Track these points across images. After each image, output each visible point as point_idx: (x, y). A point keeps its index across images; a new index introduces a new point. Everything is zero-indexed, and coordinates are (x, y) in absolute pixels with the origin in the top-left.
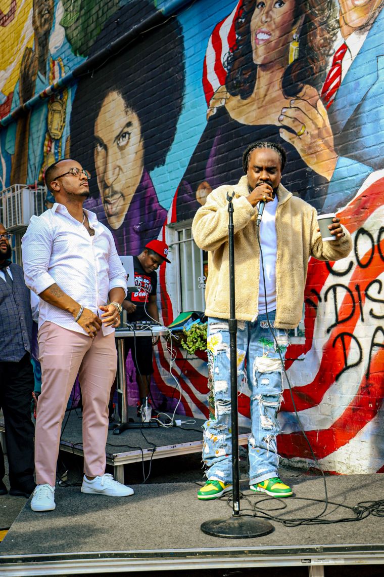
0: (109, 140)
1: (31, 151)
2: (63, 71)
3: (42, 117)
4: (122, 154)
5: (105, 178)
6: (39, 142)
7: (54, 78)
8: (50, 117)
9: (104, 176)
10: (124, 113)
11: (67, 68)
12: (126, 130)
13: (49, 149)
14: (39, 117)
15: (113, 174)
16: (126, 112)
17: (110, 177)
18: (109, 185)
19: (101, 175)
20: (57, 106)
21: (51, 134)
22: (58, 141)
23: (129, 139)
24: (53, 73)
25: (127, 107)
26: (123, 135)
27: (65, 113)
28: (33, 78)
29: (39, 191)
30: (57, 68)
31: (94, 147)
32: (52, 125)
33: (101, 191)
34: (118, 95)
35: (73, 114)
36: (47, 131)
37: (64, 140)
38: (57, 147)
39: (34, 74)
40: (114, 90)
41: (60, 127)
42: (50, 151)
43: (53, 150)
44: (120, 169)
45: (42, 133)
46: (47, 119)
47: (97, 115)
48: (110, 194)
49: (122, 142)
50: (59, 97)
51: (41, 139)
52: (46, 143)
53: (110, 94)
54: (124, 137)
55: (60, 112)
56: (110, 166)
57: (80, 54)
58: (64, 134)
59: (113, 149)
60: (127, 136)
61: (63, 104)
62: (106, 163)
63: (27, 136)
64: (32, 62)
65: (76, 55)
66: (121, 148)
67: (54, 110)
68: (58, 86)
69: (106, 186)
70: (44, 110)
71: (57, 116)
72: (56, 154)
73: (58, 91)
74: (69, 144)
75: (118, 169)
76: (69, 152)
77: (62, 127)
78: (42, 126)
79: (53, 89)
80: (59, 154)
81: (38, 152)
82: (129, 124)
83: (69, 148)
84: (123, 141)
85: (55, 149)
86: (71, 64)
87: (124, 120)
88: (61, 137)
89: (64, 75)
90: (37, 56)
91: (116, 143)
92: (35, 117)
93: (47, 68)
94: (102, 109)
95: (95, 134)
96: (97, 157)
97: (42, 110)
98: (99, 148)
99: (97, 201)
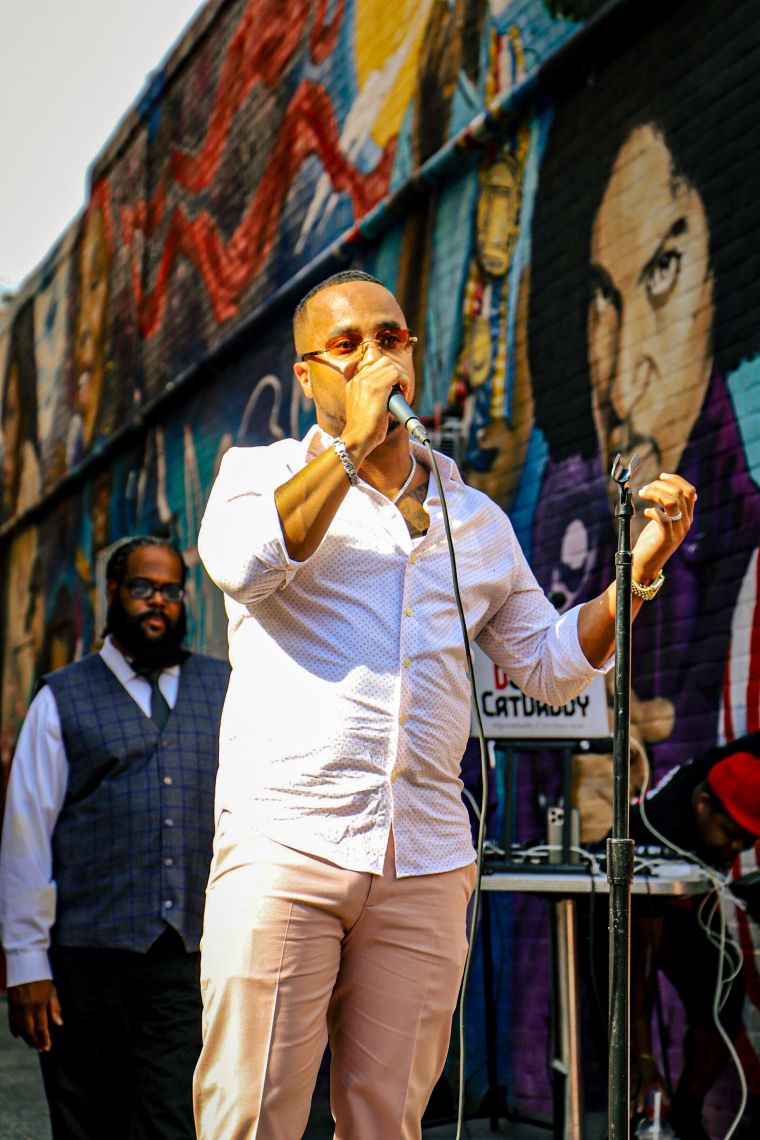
0: (628, 278)
1: (431, 316)
2: (520, 67)
3: (464, 210)
4: (659, 319)
5: (613, 396)
6: (452, 286)
7: (497, 89)
8: (483, 208)
9: (609, 390)
10: (666, 192)
11: (531, 57)
12: (672, 244)
13: (476, 305)
14: (456, 210)
15: (634, 381)
16: (674, 188)
17: (626, 394)
18: (622, 415)
19: (604, 385)
20: (501, 177)
21: (485, 261)
22: (499, 281)
23: (678, 271)
24: (496, 75)
25: (675, 173)
26: (662, 260)
27: (520, 195)
28: (446, 92)
29: (448, 435)
30: (505, 58)
31: (588, 300)
32: (486, 231)
33: (601, 434)
34: (655, 134)
35: (541, 197)
36: (475, 251)
37: (514, 278)
38: (499, 298)
39: (452, 79)
40: (644, 121)
41: (504, 239)
42: (478, 312)
43: (487, 311)
44: (653, 366)
45: (460, 257)
46: (474, 214)
47: (597, 201)
48: (625, 444)
49: (660, 284)
50: (507, 148)
51: (459, 276)
52: (472, 287)
53: (635, 133)
54: (664, 265)
55: (506, 192)
56: (627, 359)
57: (566, 14)
58: (517, 260)
59: (636, 304)
60: (673, 263)
61: (517, 169)
62: (616, 350)
63: (426, 266)
64: (447, 43)
65: (553, 16)
66: (658, 302)
67: (495, 189)
68: (503, 112)
69: (614, 421)
70: (470, 188)
71: (500, 205)
72: (494, 321)
73: (503, 129)
74: (526, 291)
75: (645, 366)
76: (524, 314)
77: (512, 239)
78: (462, 236)
79: (489, 123)
80: (501, 322)
81: (450, 318)
82: (679, 227)
83: (525, 302)
84: (662, 278)
85: (494, 305)
86: (540, 46)
87: (667, 216)
88: (509, 271)
89: (522, 78)
90: (459, 23)
91: (642, 289)
92: (445, 213)
93: (483, 59)
94: (614, 181)
95: (595, 259)
96: (594, 329)
97: (463, 189)
98: (602, 304)
99: (590, 466)
